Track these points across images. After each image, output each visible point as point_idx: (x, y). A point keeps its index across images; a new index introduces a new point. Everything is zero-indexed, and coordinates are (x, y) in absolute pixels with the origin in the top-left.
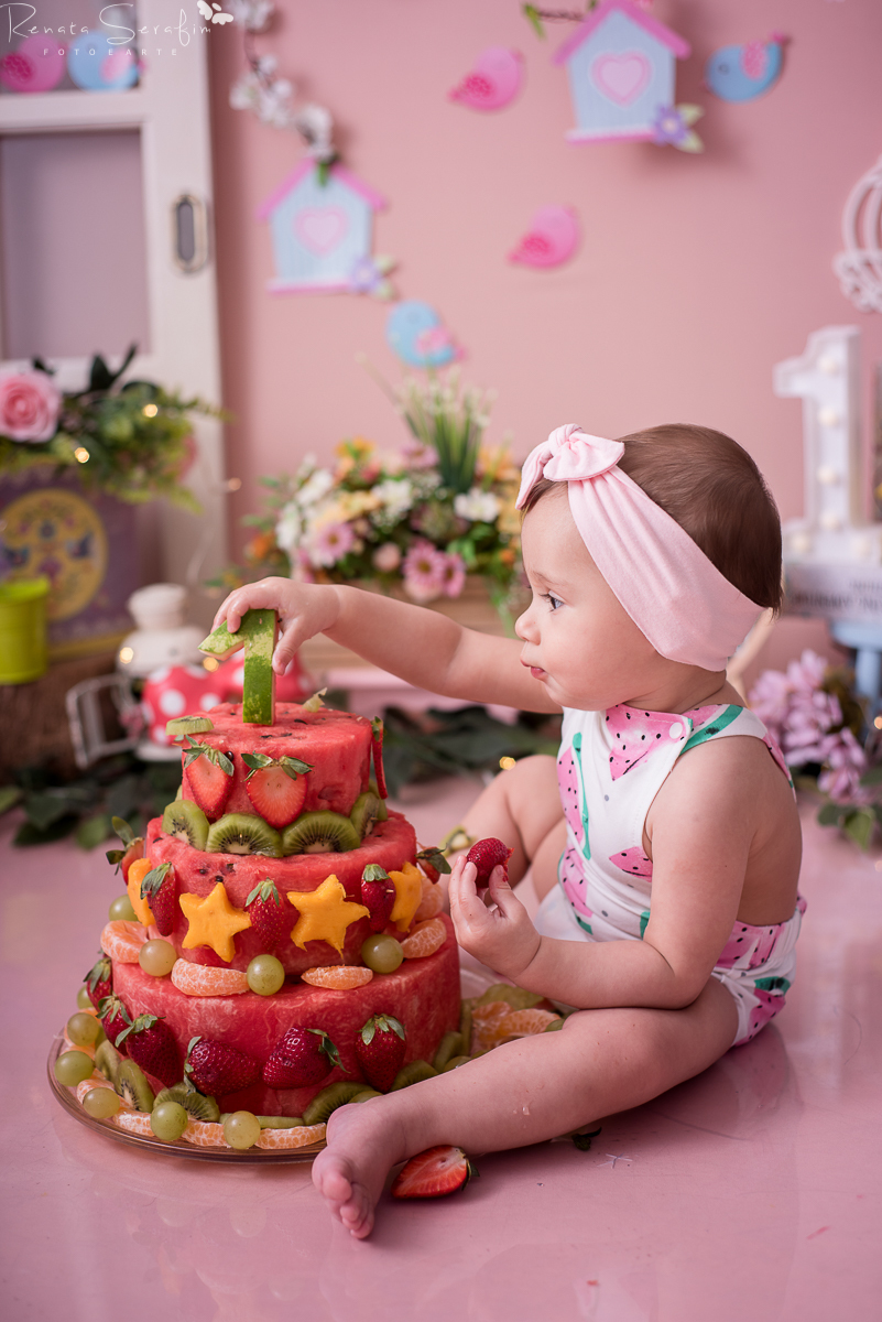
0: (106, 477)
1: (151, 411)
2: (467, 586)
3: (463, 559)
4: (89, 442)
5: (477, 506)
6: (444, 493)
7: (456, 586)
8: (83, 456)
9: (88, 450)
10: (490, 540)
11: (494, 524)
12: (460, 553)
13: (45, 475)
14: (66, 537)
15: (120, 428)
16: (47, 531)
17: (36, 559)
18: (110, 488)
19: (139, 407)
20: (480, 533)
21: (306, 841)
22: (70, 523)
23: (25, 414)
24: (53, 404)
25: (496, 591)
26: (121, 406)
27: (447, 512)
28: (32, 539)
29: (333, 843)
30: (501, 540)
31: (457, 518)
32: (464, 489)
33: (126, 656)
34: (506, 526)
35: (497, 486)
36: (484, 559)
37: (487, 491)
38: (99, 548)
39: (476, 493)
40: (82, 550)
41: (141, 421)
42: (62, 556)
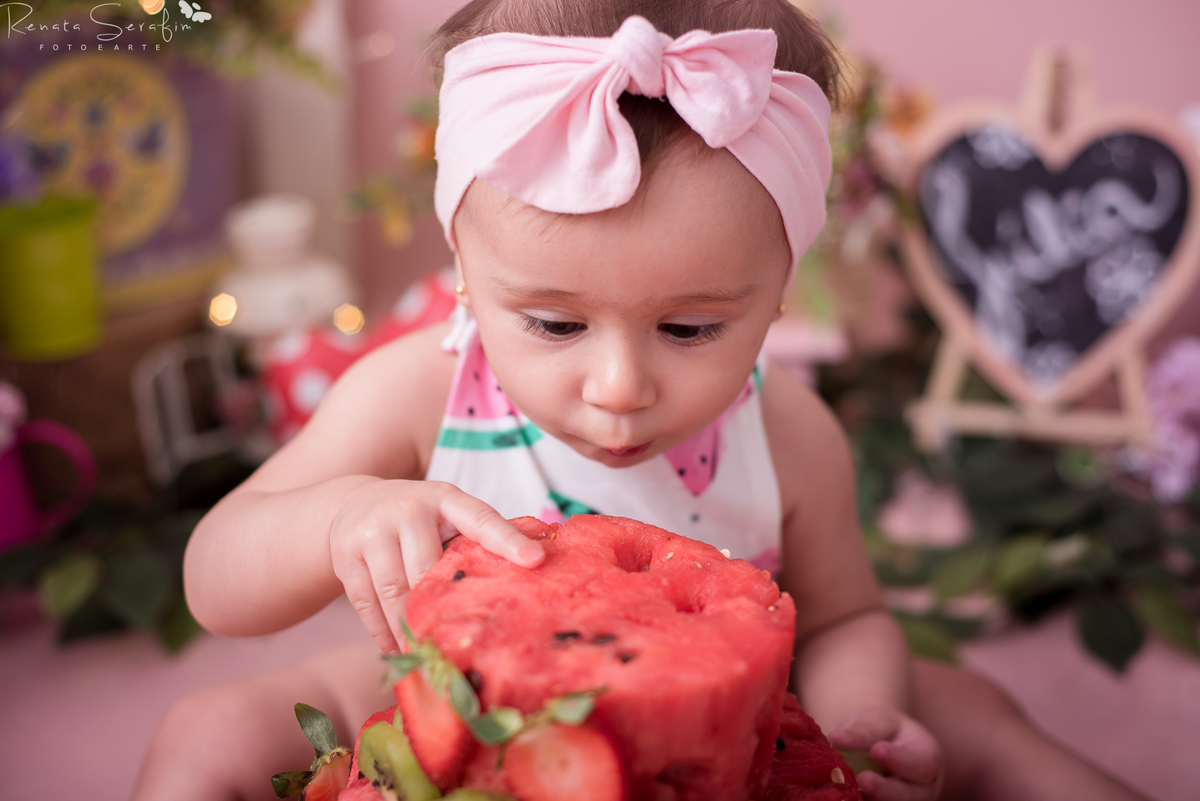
14: (125, 125)
16: (95, 117)
17: (78, 161)
22: (130, 104)
28: (72, 127)
33: (220, 310)
38: (174, 142)
40: (149, 144)
42: (118, 154)
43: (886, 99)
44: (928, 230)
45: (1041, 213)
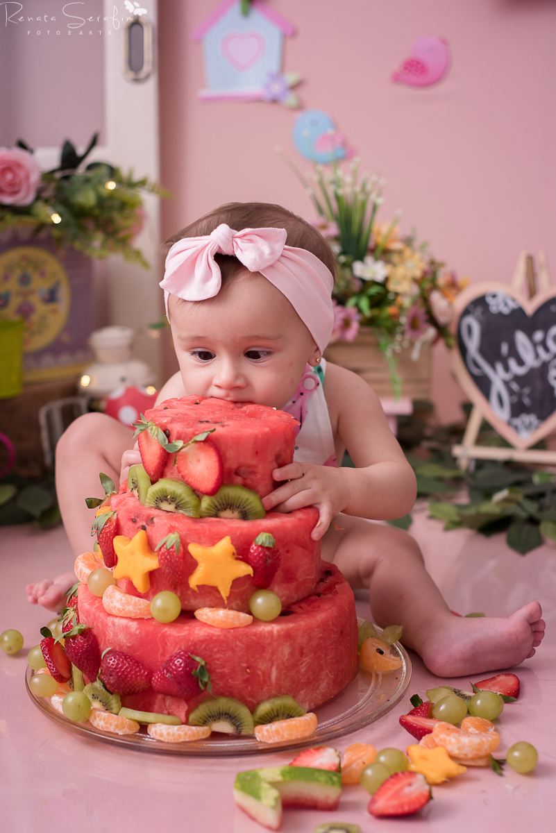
0: (75, 237)
1: (111, 185)
2: (360, 333)
3: (360, 311)
4: (61, 208)
5: (371, 269)
6: (343, 259)
7: (351, 334)
8: (56, 219)
9: (61, 215)
10: (381, 296)
11: (383, 284)
12: (357, 306)
13: (25, 234)
14: (40, 285)
15: (87, 198)
16: (25, 280)
17: (15, 302)
18: (78, 245)
19: (102, 183)
20: (374, 290)
21: (219, 507)
22: (43, 274)
23: (12, 184)
24: (35, 178)
25: (383, 340)
26: (87, 181)
27: (347, 273)
28: (13, 285)
29: (241, 512)
30: (391, 297)
31: (354, 277)
32: (360, 257)
33: (85, 381)
34: (392, 287)
35: (385, 254)
36: (376, 312)
37: (377, 259)
38: (64, 295)
39: (369, 259)
40: (51, 297)
41: (104, 192)
42: (35, 300)
43: (442, 280)
44: (463, 350)
45: (521, 338)
